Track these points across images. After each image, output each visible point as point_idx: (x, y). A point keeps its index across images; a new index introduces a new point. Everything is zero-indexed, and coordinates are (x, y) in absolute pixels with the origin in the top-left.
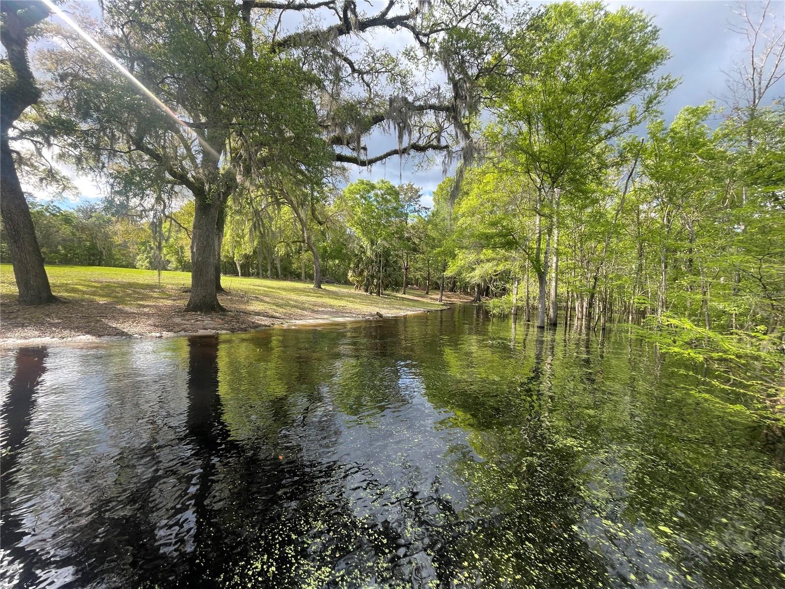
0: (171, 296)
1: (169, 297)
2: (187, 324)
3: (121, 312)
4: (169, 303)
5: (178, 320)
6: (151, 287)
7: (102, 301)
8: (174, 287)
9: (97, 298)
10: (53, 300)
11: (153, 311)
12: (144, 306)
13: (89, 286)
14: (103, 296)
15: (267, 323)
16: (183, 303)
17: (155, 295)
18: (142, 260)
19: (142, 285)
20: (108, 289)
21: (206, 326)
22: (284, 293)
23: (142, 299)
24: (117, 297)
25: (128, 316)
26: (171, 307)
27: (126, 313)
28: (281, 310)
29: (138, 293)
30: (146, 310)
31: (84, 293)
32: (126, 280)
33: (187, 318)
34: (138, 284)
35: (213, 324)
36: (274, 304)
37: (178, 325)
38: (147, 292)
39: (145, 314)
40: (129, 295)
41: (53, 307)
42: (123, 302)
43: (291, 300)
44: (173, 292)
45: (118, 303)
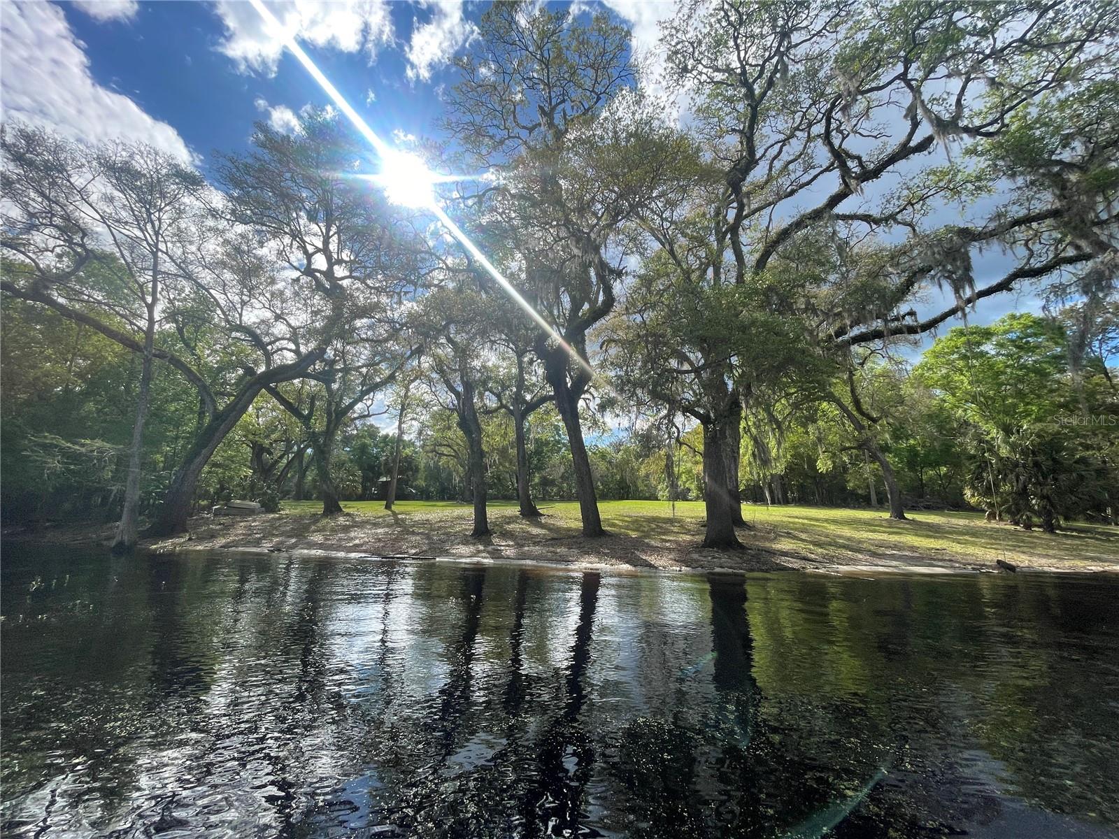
0: (689, 531)
1: (688, 532)
2: (704, 561)
3: (648, 545)
4: (688, 538)
5: (695, 556)
6: (670, 521)
7: (634, 535)
8: (693, 520)
9: (630, 532)
10: (603, 533)
11: (673, 546)
12: (667, 541)
13: (623, 521)
14: (634, 530)
15: (796, 566)
16: (700, 538)
17: (675, 529)
18: (663, 490)
19: (664, 519)
20: (637, 523)
21: (724, 564)
22: (832, 527)
23: (664, 534)
24: (643, 531)
25: (655, 550)
26: (690, 541)
27: (652, 547)
28: (820, 550)
29: (661, 527)
30: (668, 544)
31: (621, 527)
32: (650, 514)
33: (704, 554)
34: (660, 518)
35: (730, 562)
36: (811, 542)
37: (697, 561)
38: (668, 526)
39: (668, 549)
40: (653, 530)
41: (603, 540)
42: (648, 536)
43: (840, 537)
44: (692, 527)
45: (646, 537)
